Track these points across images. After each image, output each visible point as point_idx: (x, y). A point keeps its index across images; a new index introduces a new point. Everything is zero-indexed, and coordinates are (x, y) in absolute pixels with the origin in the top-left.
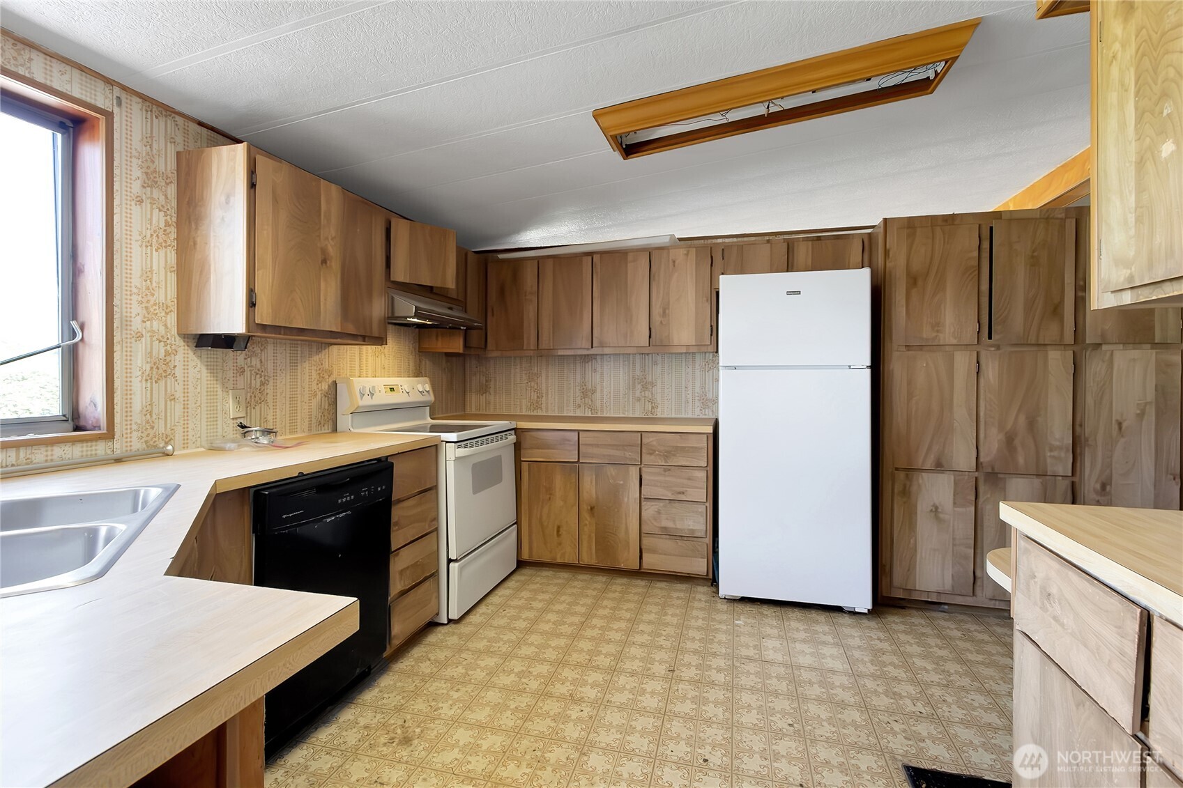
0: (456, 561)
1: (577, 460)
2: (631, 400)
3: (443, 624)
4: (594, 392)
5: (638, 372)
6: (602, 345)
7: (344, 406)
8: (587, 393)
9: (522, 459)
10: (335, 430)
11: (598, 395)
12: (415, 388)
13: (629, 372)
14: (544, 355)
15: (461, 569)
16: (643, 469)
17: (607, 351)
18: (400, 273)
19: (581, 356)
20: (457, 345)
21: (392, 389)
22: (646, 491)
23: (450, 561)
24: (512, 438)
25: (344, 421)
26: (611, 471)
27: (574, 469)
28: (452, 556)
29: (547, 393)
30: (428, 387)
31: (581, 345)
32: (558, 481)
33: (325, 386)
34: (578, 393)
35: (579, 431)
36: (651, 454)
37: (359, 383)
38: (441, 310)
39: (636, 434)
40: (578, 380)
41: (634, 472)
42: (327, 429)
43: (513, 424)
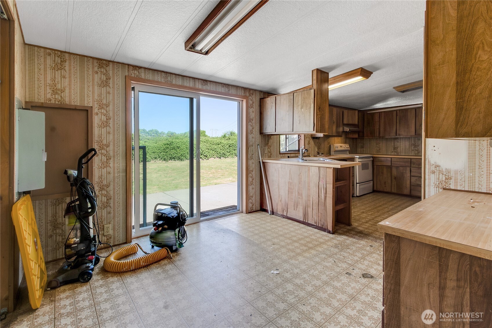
0: (358, 183)
1: (390, 165)
2: (410, 150)
3: (355, 197)
4: (397, 148)
5: (413, 142)
6: (399, 135)
7: (332, 150)
8: (395, 148)
9: (374, 164)
10: (330, 155)
11: (399, 149)
12: (346, 147)
13: (410, 142)
14: (381, 138)
15: (359, 185)
16: (412, 168)
17: (402, 136)
18: (345, 122)
19: (393, 138)
20: (356, 136)
21: (341, 147)
22: (412, 174)
23: (357, 183)
24: (372, 159)
25: (332, 153)
26: (401, 168)
27: (390, 167)
28: (358, 182)
29: (382, 148)
30: (348, 146)
31: (393, 135)
32: (385, 170)
33: (329, 146)
34: (392, 148)
35: (391, 158)
36: (414, 164)
37: (336, 145)
38: (353, 129)
39: (409, 159)
40: (392, 144)
41: (408, 169)
42: (329, 154)
43: (372, 156)
